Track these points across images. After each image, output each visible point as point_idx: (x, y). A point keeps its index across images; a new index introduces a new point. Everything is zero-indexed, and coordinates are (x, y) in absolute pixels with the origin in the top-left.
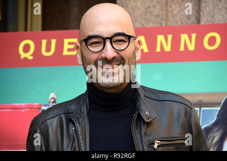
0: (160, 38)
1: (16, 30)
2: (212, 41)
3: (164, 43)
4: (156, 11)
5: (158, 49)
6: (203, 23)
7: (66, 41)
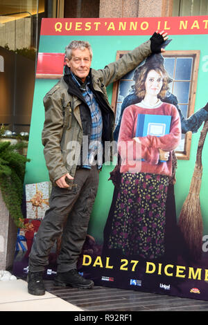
0: (121, 23)
1: (52, 17)
2: (144, 26)
3: (122, 26)
4: (118, 10)
5: (120, 29)
6: (139, 17)
7: (77, 23)
